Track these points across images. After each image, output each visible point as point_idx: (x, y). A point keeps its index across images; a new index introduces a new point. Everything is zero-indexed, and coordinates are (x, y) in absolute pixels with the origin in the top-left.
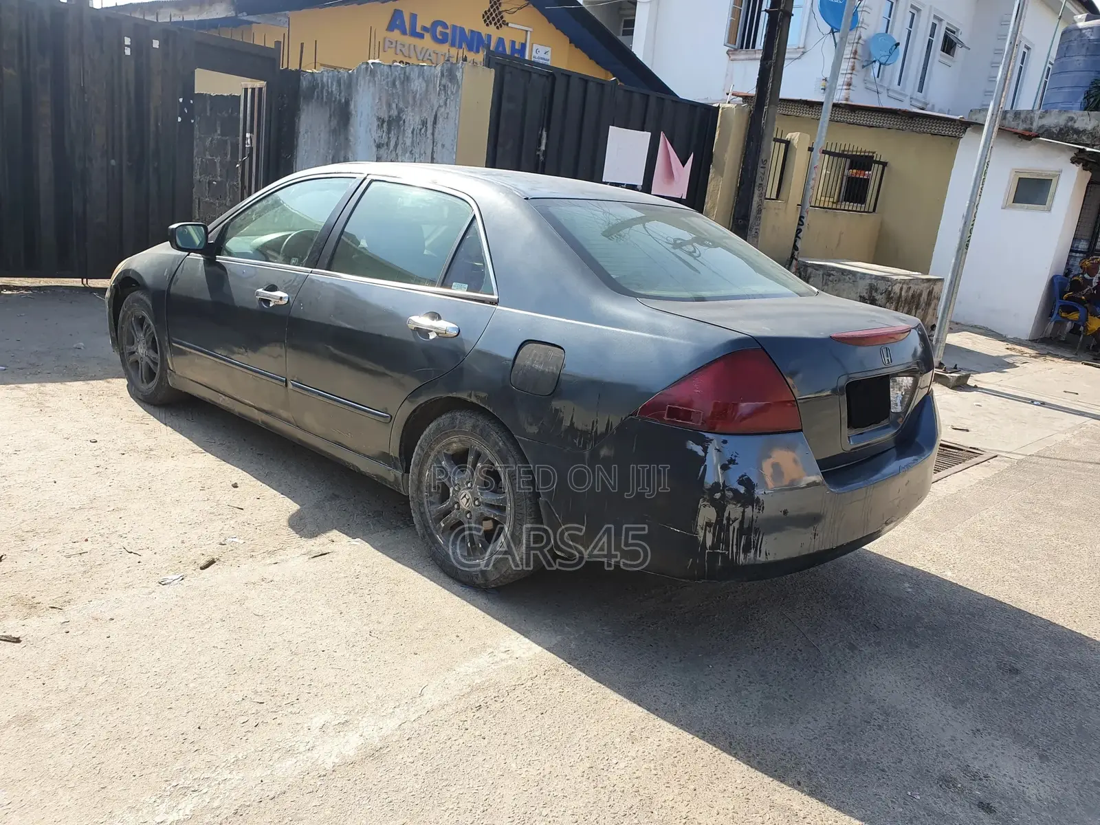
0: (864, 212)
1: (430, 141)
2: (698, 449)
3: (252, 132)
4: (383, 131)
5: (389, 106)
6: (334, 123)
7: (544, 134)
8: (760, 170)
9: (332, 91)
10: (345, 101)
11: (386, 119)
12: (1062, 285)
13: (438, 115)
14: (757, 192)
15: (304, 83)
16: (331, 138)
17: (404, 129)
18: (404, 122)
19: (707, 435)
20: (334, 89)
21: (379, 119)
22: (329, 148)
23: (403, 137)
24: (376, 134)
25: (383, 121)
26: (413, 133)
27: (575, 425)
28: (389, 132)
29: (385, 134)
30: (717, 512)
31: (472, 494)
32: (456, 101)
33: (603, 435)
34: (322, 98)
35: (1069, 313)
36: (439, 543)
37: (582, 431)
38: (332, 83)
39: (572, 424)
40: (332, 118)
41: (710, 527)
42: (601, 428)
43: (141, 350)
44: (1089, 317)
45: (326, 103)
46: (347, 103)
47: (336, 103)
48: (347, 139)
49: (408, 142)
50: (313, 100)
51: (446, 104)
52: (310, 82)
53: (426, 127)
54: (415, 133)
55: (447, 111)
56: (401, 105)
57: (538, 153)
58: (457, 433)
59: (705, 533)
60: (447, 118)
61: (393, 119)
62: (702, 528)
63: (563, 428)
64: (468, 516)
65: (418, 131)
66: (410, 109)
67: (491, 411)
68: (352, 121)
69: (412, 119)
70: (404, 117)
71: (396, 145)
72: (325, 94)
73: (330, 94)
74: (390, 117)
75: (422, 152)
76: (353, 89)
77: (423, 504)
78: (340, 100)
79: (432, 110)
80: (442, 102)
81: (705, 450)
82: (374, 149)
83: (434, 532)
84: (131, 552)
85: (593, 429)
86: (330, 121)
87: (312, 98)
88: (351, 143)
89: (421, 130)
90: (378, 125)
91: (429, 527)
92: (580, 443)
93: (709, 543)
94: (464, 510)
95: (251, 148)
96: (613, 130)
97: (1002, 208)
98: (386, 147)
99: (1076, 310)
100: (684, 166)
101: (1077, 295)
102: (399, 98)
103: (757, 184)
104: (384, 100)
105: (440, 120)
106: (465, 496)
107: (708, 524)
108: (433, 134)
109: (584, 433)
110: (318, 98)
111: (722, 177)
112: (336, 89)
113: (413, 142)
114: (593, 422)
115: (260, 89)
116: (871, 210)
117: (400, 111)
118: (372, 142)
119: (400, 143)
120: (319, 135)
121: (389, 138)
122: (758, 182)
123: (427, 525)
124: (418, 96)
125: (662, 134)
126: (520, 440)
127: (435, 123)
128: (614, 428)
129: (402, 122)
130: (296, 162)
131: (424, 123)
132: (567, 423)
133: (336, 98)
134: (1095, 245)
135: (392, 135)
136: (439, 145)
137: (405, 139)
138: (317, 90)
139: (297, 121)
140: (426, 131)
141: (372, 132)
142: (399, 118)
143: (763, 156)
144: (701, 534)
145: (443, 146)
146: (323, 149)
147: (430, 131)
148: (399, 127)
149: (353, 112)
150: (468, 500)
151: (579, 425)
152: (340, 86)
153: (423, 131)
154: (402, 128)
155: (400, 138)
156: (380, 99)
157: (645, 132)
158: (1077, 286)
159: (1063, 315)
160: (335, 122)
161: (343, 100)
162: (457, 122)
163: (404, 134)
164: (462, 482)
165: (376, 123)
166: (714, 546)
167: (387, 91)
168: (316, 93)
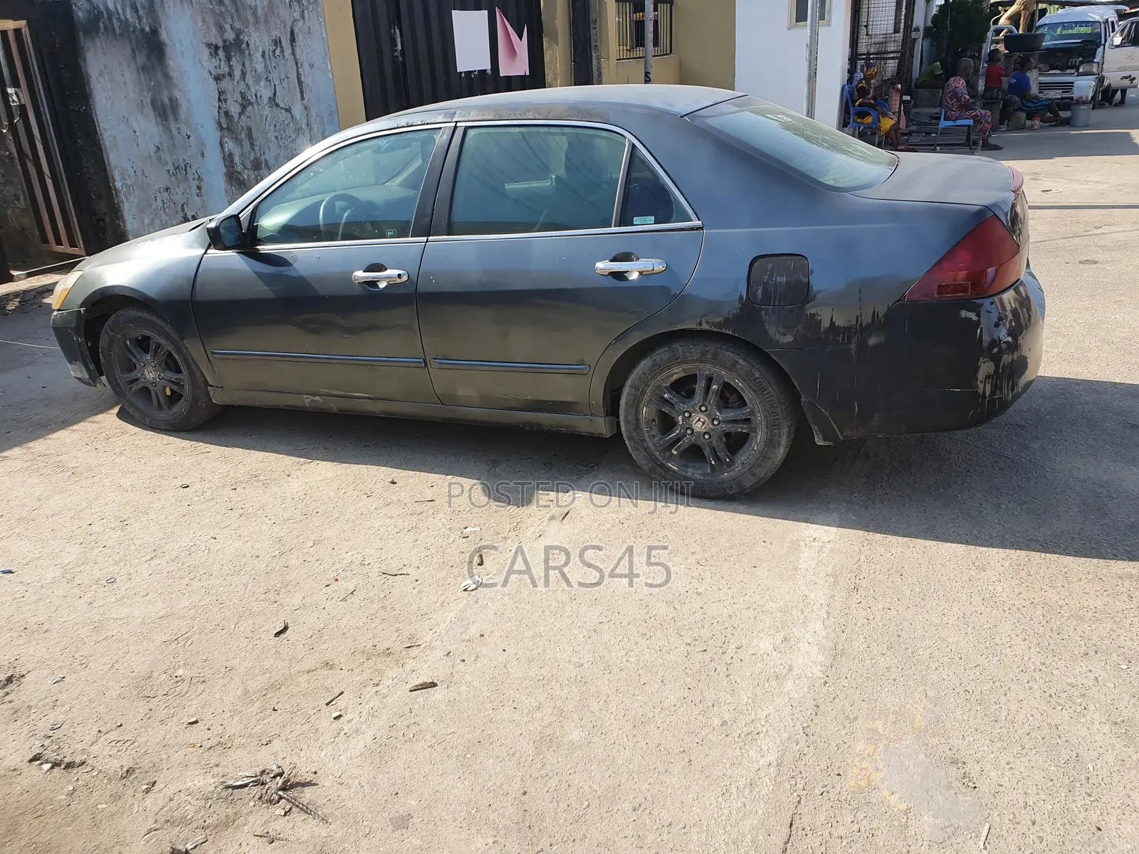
0: (664, 55)
1: (291, 62)
2: (973, 316)
3: (16, 84)
4: (220, 60)
5: (221, 28)
6: (141, 59)
7: (397, 31)
8: (593, 31)
9: (126, 19)
10: (150, 28)
11: (220, 44)
12: (851, 93)
13: (296, 31)
14: (594, 55)
15: (80, 14)
16: (142, 76)
17: (250, 54)
18: (248, 45)
19: (978, 301)
20: (129, 17)
21: (209, 45)
22: (142, 90)
23: (251, 63)
24: (208, 64)
25: (217, 48)
26: (263, 56)
27: (836, 324)
28: (228, 59)
29: (223, 63)
30: (995, 365)
31: (708, 416)
32: (317, 12)
33: (869, 326)
34: (113, 29)
35: (863, 118)
36: (674, 471)
37: (844, 327)
38: (123, 9)
39: (832, 323)
40: (137, 54)
41: (989, 379)
42: (867, 320)
43: (150, 374)
44: (881, 118)
45: (121, 35)
46: (155, 32)
47: (137, 33)
48: (167, 77)
49: (260, 67)
50: (100, 34)
51: (303, 17)
52: (89, 12)
53: (282, 47)
54: (267, 56)
55: (308, 24)
56: (238, 25)
57: (395, 54)
58: (680, 363)
59: (985, 385)
60: (309, 33)
61: (230, 43)
62: (982, 382)
63: (822, 329)
64: (707, 437)
65: (271, 54)
66: (252, 29)
67: (730, 333)
68: (168, 51)
69: (258, 40)
70: (246, 39)
71: (243, 74)
72: (116, 25)
73: (125, 24)
74: (225, 41)
75: (283, 77)
76: (160, 14)
77: (644, 440)
78: (142, 30)
79: (285, 26)
80: (297, 15)
81: (978, 315)
82: (212, 82)
83: (664, 462)
84: (396, 575)
85: (857, 322)
86: (134, 57)
87: (98, 30)
88: (175, 80)
89: (274, 51)
90: (210, 52)
91: (657, 459)
92: (843, 340)
93: (988, 392)
94: (699, 433)
95: (22, 107)
96: (456, 15)
97: (788, 29)
98: (228, 78)
99: (869, 114)
100: (521, 40)
101: (867, 101)
102: (232, 17)
103: (593, 47)
104: (211, 22)
105: (300, 38)
106: (699, 420)
107: (987, 377)
108: (293, 54)
109: (847, 329)
110: (106, 28)
111: (557, 45)
112: (131, 17)
113: (266, 67)
114: (857, 316)
115: (18, 32)
116: (668, 52)
117: (238, 33)
118: (207, 75)
119: (248, 70)
120: (122, 75)
121: (230, 67)
122: (593, 44)
123: (654, 458)
124: (260, 12)
125: (497, 10)
126: (772, 352)
127: (293, 40)
128: (880, 316)
129: (244, 46)
130: (95, 114)
131: (277, 43)
132: (826, 324)
133: (135, 27)
134: (856, 50)
135: (234, 62)
136: (306, 66)
137: (253, 65)
138: (102, 20)
139: (82, 63)
140: (282, 51)
141: (203, 63)
142: (238, 41)
143: (593, 17)
144: (981, 386)
145: (311, 66)
146: (134, 92)
147: (288, 52)
148: (242, 52)
149: (167, 42)
150: (704, 423)
151: (840, 322)
152: (137, 11)
153: (278, 52)
154: (247, 52)
155: (247, 64)
156: (204, 21)
157: (483, 11)
158: (863, 92)
159: (859, 120)
160: (144, 57)
161: (147, 29)
162: (324, 35)
163: (251, 60)
164: (694, 408)
165: (207, 51)
166: (993, 393)
167: (212, 11)
168: (101, 24)
